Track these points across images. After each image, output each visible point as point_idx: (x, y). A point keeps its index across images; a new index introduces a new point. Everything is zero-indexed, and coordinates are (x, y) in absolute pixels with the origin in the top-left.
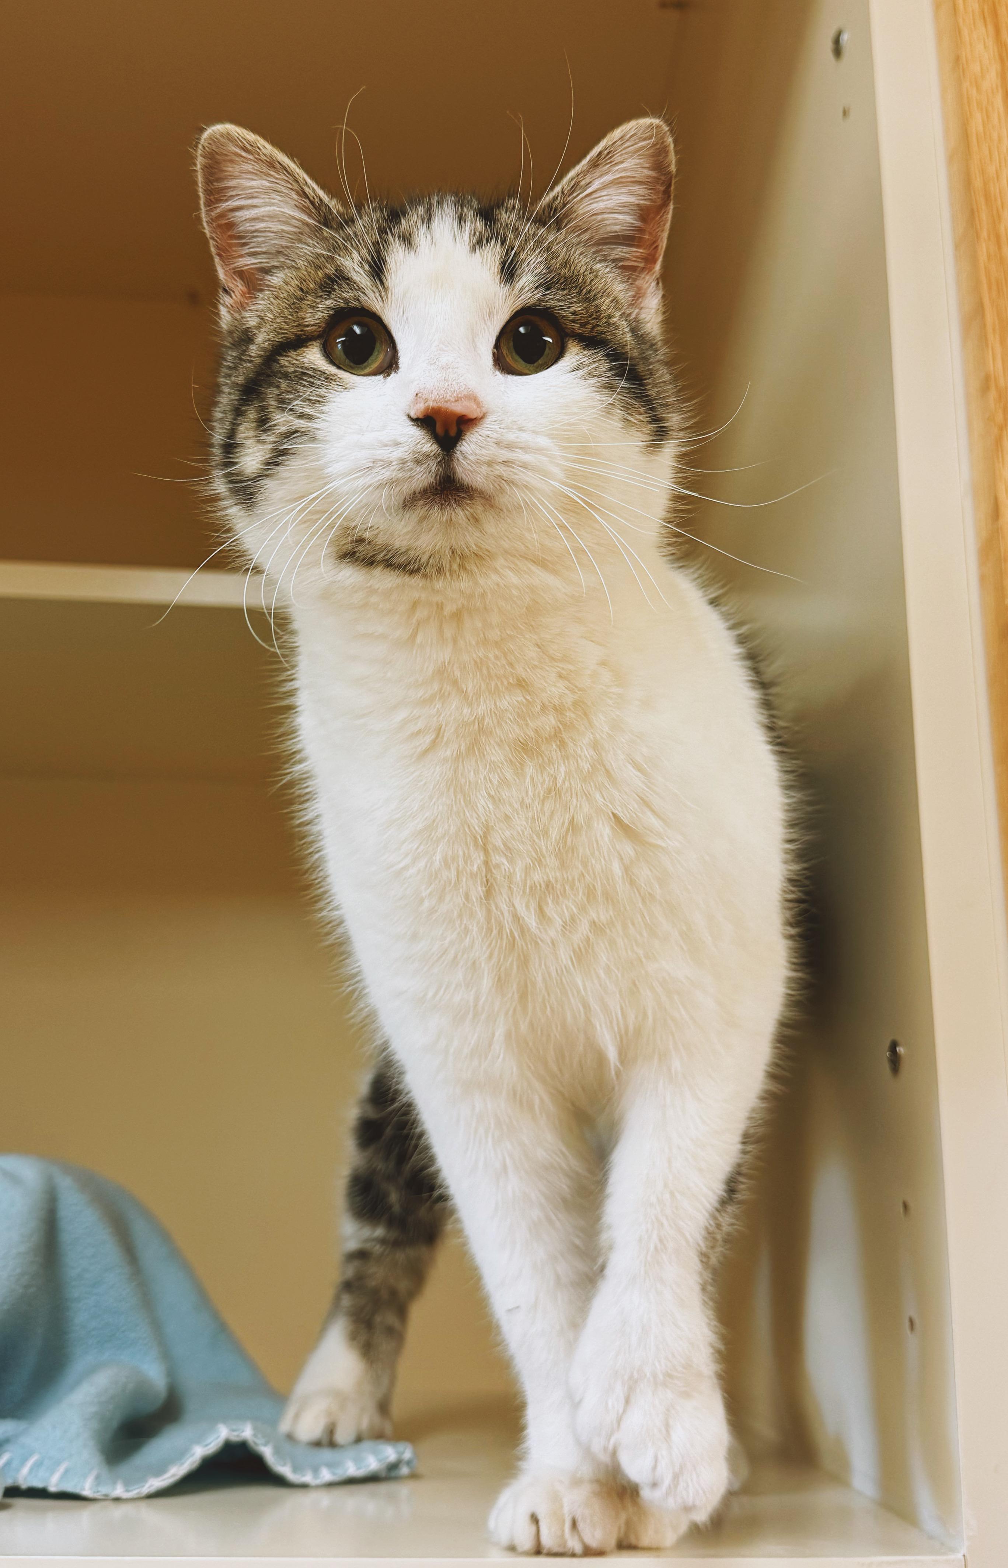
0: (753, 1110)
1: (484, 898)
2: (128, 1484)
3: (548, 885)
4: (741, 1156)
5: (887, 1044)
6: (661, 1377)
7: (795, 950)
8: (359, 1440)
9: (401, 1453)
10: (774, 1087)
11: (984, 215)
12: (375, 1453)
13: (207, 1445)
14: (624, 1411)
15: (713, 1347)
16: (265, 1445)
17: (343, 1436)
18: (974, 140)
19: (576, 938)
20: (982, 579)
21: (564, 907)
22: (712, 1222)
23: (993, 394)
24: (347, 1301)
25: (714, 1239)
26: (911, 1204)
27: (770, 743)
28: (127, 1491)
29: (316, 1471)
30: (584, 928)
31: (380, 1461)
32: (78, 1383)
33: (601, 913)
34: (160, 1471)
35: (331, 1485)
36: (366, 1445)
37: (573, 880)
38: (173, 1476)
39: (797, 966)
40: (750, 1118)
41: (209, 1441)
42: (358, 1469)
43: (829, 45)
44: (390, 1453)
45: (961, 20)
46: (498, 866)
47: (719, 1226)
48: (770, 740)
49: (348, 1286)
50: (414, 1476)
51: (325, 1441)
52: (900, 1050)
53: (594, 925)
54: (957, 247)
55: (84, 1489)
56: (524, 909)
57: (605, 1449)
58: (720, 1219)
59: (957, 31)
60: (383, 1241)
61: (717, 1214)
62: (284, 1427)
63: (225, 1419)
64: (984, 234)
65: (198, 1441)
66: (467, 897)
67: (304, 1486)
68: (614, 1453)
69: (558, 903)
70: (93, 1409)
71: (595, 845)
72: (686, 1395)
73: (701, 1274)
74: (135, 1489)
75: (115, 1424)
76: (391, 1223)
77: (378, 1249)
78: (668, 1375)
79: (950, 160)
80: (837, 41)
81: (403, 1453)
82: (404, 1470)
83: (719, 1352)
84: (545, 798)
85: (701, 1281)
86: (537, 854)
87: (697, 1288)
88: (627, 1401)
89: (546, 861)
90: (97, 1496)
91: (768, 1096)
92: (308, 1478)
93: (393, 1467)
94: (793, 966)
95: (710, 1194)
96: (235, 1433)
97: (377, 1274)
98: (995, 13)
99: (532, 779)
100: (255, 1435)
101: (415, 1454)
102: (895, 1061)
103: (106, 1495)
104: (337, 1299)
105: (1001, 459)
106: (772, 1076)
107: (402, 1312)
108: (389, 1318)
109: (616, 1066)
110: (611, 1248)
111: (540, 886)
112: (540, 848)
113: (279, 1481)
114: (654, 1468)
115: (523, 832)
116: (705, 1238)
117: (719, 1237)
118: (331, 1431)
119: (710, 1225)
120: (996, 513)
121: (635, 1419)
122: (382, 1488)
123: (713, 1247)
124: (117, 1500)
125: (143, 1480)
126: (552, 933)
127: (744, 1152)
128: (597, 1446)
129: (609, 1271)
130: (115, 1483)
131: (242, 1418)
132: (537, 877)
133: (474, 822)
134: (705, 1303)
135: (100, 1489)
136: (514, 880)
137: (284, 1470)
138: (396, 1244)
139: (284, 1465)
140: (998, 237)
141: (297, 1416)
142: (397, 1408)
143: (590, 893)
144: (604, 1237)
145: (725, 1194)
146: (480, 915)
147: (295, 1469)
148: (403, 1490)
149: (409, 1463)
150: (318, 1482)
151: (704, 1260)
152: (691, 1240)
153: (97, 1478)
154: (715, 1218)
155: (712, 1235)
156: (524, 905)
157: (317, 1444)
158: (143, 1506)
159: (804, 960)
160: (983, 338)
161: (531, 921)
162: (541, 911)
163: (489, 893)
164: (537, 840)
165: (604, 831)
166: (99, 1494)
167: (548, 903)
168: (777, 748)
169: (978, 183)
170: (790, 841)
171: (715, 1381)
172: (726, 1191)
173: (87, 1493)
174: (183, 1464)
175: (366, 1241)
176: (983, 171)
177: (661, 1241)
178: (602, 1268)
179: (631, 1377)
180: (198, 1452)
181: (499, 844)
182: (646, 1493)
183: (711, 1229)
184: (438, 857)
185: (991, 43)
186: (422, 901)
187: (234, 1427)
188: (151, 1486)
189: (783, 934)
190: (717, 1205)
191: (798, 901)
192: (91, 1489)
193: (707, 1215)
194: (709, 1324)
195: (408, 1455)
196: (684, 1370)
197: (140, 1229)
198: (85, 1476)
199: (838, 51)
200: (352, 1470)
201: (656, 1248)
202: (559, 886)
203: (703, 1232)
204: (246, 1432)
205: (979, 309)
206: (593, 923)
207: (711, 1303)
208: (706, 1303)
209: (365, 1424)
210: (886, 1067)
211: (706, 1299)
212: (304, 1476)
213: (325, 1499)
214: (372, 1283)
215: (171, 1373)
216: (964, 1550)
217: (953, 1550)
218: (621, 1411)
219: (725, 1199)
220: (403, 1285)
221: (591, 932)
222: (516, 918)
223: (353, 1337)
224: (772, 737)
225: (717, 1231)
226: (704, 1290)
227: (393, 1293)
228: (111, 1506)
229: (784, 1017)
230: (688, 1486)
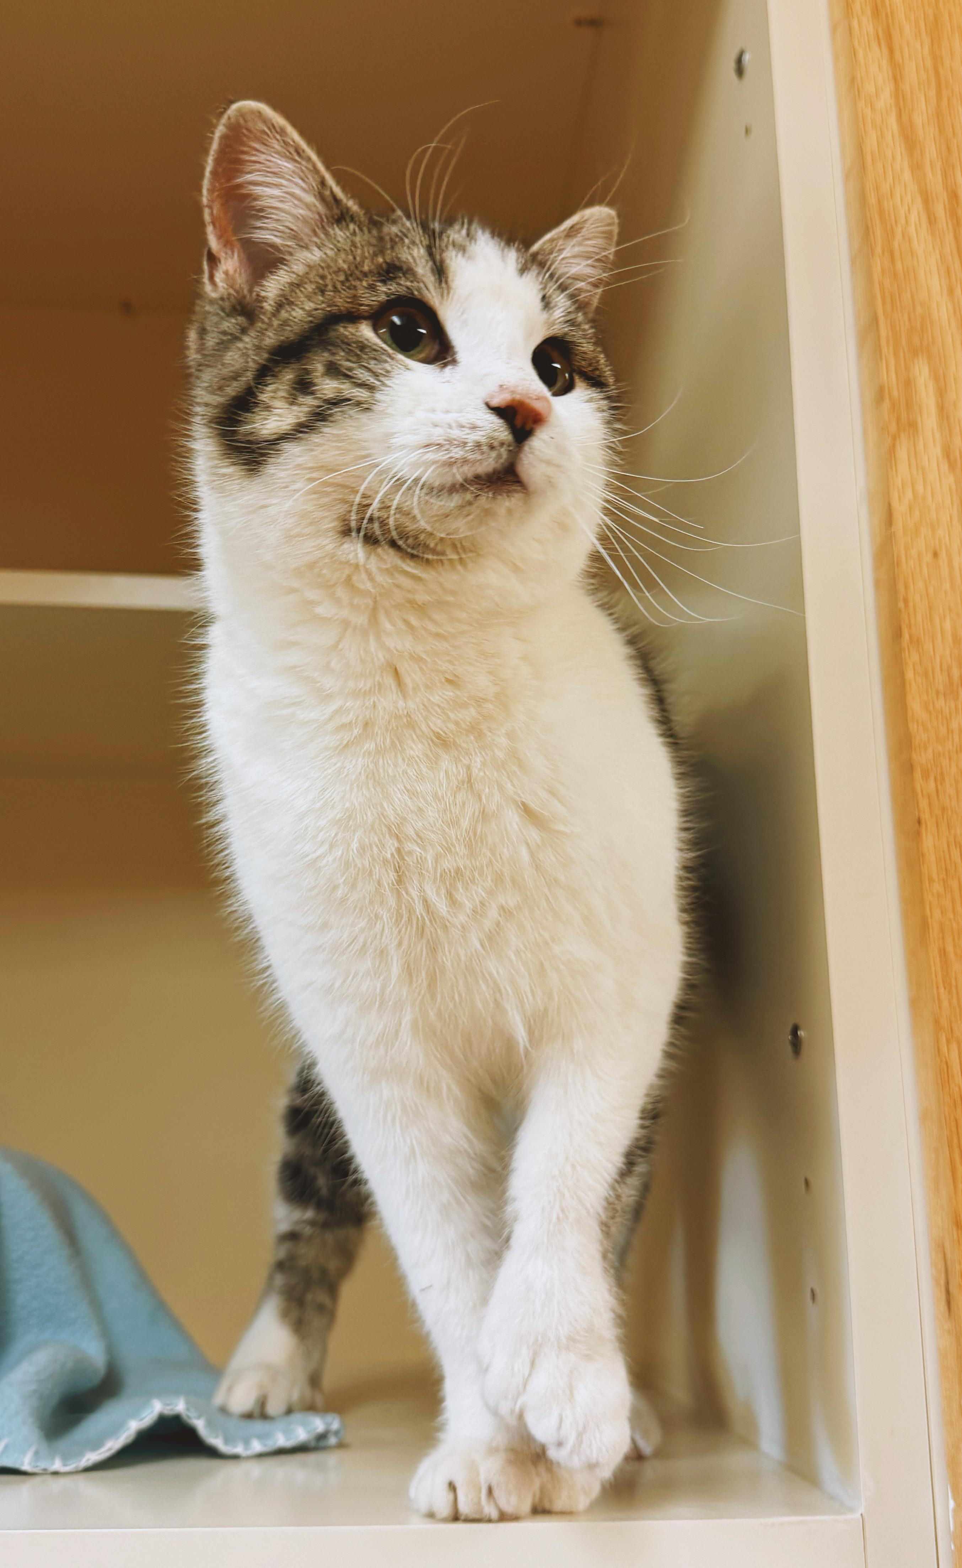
0: (652, 1086)
1: (396, 884)
2: (65, 1459)
3: (458, 871)
4: (640, 1130)
5: (789, 1028)
6: (564, 1341)
7: (689, 936)
8: (289, 1411)
9: (328, 1424)
10: (672, 1065)
11: (878, 232)
12: (304, 1424)
13: (141, 1420)
14: (530, 1375)
15: (614, 1312)
16: (199, 1417)
17: (274, 1407)
18: (869, 158)
19: (488, 924)
20: (877, 583)
21: (474, 892)
22: (611, 1193)
23: (887, 404)
24: (279, 1280)
25: (615, 1210)
26: (812, 1180)
27: (662, 735)
28: (65, 1465)
29: (247, 1442)
30: (493, 913)
31: (309, 1432)
32: (18, 1362)
33: (510, 899)
34: (96, 1445)
35: (261, 1456)
36: (296, 1417)
37: (482, 867)
38: (110, 1449)
39: (690, 951)
40: (647, 1095)
41: (143, 1415)
42: (288, 1440)
43: (732, 65)
44: (318, 1424)
45: (856, 43)
46: (410, 853)
47: (618, 1197)
48: (662, 732)
49: (281, 1266)
50: (341, 1446)
51: (257, 1412)
52: (801, 1033)
53: (504, 910)
54: (853, 261)
55: (22, 1464)
56: (435, 895)
57: (512, 1412)
58: (620, 1190)
59: (853, 53)
60: (312, 1223)
61: (617, 1186)
62: (218, 1399)
63: (160, 1393)
64: (879, 249)
65: (134, 1415)
66: (379, 883)
67: (235, 1457)
68: (521, 1417)
69: (467, 889)
70: (33, 1387)
71: (504, 833)
72: (588, 1358)
73: (602, 1243)
74: (73, 1463)
75: (54, 1401)
76: (320, 1205)
77: (308, 1230)
78: (571, 1339)
79: (847, 177)
80: (739, 61)
81: (331, 1424)
82: (332, 1440)
83: (619, 1317)
84: (459, 789)
85: (600, 1249)
86: (447, 844)
87: (598, 1256)
88: (533, 1364)
89: (455, 849)
90: (35, 1470)
91: (664, 1074)
92: (239, 1449)
93: (322, 1437)
94: (690, 952)
95: (610, 1166)
96: (168, 1408)
97: (308, 1254)
98: (889, 36)
99: (446, 772)
100: (188, 1409)
101: (342, 1423)
102: (796, 1044)
103: (45, 1470)
104: (271, 1278)
105: (894, 468)
106: (668, 1056)
107: (333, 1290)
108: (320, 1296)
109: (525, 1047)
110: (515, 1219)
111: (450, 872)
112: (449, 837)
113: (212, 1453)
114: (559, 1428)
115: (435, 824)
116: (606, 1209)
117: (619, 1208)
118: (262, 1403)
119: (609, 1195)
120: (889, 519)
121: (541, 1381)
122: (311, 1457)
123: (613, 1218)
124: (56, 1473)
125: (81, 1454)
126: (462, 918)
127: (643, 1127)
128: (505, 1408)
129: (513, 1242)
130: (53, 1459)
131: (177, 1392)
132: (448, 864)
133: (390, 812)
134: (606, 1270)
135: (38, 1464)
136: (426, 866)
137: (216, 1441)
138: (325, 1225)
139: (217, 1437)
140: (892, 253)
141: (230, 1389)
142: (328, 1380)
143: (499, 879)
144: (509, 1209)
145: (624, 1167)
146: (392, 901)
147: (227, 1441)
148: (331, 1459)
149: (336, 1433)
150: (249, 1453)
151: (604, 1229)
152: (591, 1210)
153: (36, 1453)
154: (614, 1189)
155: (611, 1206)
156: (434, 890)
157: (248, 1416)
158: (81, 1479)
159: (699, 946)
160: (878, 352)
161: (441, 906)
162: (450, 896)
163: (400, 881)
164: (447, 830)
165: (512, 818)
166: (39, 1468)
167: (459, 890)
168: (668, 740)
169: (872, 200)
170: (686, 829)
171: (617, 1344)
172: (625, 1164)
173: (26, 1467)
174: (117, 1439)
175: (297, 1223)
176: (877, 188)
177: (563, 1211)
178: (508, 1239)
179: (536, 1341)
180: (133, 1426)
181: (412, 833)
182: (553, 1453)
183: (611, 1200)
184: (355, 845)
185: (885, 63)
186: (335, 888)
187: (168, 1402)
188: (88, 1460)
189: (679, 920)
190: (617, 1177)
191: (694, 889)
192: (30, 1464)
193: (606, 1185)
194: (610, 1291)
195: (335, 1425)
196: (586, 1335)
197: (81, 1212)
198: (24, 1452)
199: (740, 70)
200: (282, 1441)
201: (558, 1218)
202: (468, 873)
203: (604, 1203)
204: (180, 1407)
205: (874, 321)
206: (502, 908)
207: (612, 1271)
208: (608, 1270)
209: (295, 1396)
210: (789, 1049)
211: (606, 1266)
212: (235, 1447)
213: (256, 1469)
214: (302, 1263)
215: (110, 1351)
216: (861, 1510)
217: (851, 1510)
218: (526, 1375)
219: (624, 1172)
220: (333, 1265)
221: (500, 916)
222: (426, 902)
223: (285, 1314)
224: (664, 730)
225: (616, 1202)
226: (604, 1257)
227: (324, 1272)
228: (49, 1478)
229: (681, 1000)
230: (591, 1444)
